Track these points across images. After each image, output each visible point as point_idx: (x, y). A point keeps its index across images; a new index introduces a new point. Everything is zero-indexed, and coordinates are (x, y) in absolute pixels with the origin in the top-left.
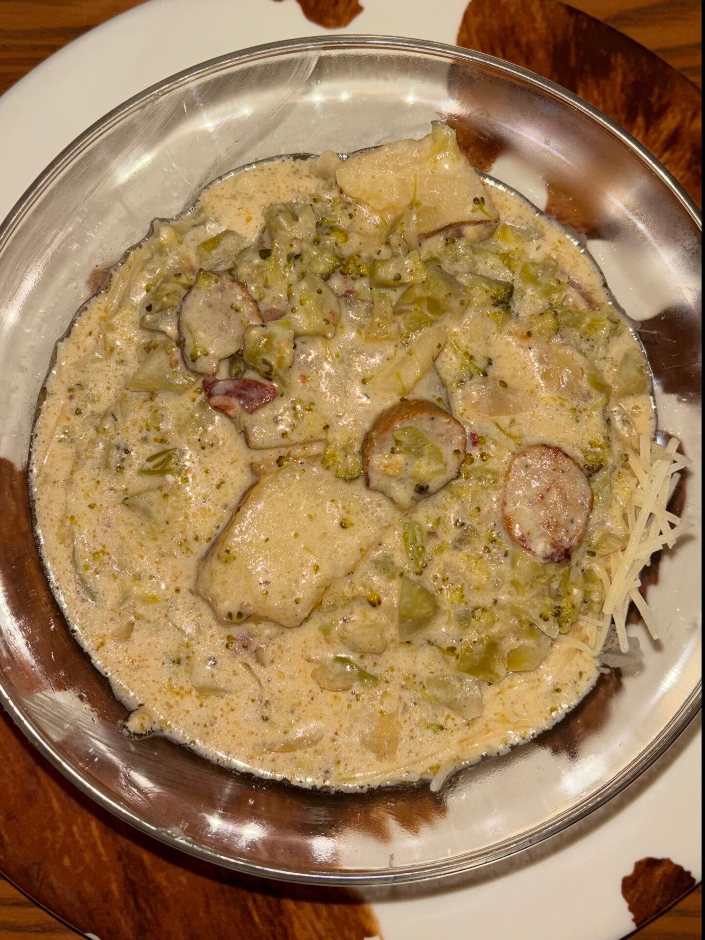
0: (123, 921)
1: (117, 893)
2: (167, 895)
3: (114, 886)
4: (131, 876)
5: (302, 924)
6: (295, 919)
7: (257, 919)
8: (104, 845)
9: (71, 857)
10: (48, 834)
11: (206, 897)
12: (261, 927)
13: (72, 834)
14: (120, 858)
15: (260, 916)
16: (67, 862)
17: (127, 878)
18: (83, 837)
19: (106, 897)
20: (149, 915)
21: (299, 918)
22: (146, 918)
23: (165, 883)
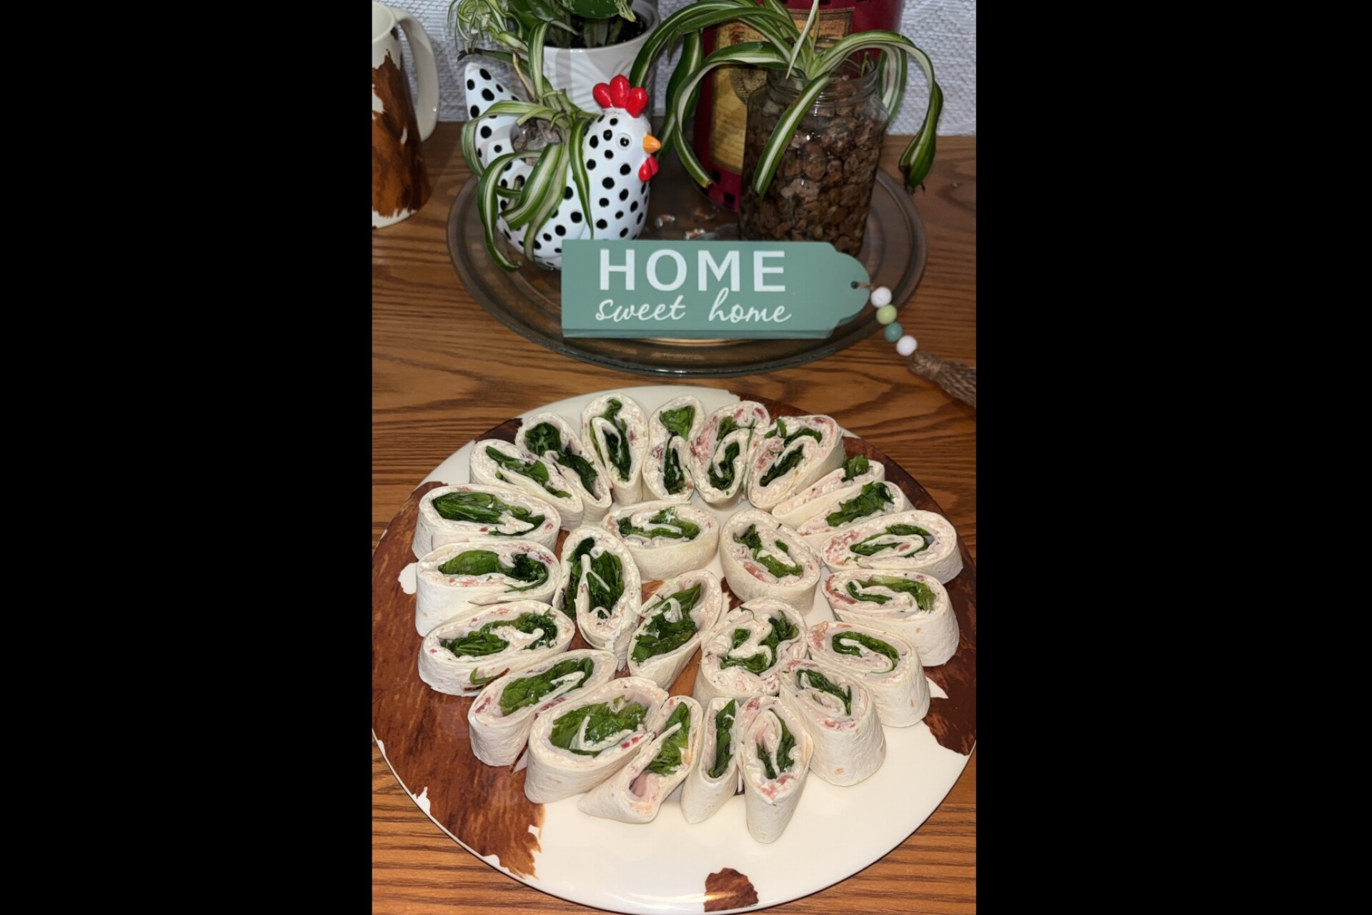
0: (403, 743)
1: (410, 727)
2: (436, 742)
3: (411, 723)
4: (424, 723)
5: (499, 798)
6: (497, 794)
7: (476, 782)
8: (421, 701)
9: (401, 696)
10: (398, 679)
11: (457, 755)
12: (475, 786)
13: (409, 686)
14: (425, 711)
15: (478, 781)
16: (397, 697)
17: (422, 722)
18: (414, 690)
19: (404, 725)
20: (419, 747)
21: (500, 794)
22: (417, 747)
23: (439, 736)
